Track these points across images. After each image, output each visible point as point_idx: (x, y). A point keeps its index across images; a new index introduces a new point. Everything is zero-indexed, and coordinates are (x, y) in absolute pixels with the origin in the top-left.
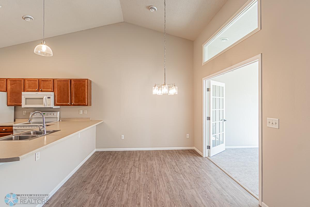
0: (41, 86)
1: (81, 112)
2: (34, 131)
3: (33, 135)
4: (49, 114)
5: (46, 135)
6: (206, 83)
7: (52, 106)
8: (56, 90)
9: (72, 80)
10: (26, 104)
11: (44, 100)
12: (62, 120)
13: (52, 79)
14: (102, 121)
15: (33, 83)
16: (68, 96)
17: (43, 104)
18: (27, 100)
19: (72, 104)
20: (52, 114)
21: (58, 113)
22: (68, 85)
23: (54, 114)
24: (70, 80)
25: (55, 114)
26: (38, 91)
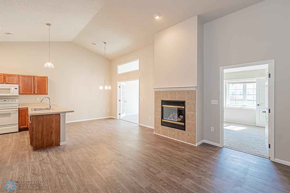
0: (7, 79)
1: (38, 99)
4: (10, 101)
6: (119, 84)
8: (21, 83)
16: (32, 87)
17: (10, 93)
19: (36, 93)
20: (13, 101)
22: (31, 80)
24: (34, 77)
25: (16, 100)
26: (3, 83)
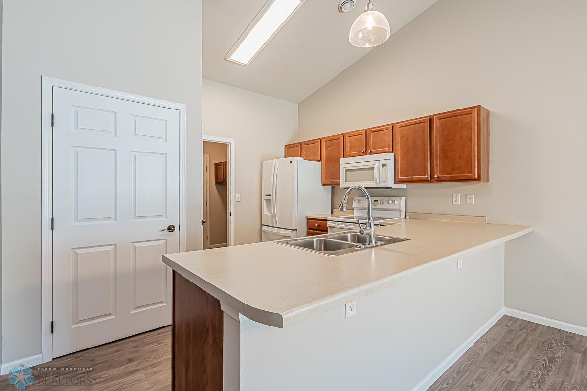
0: (371, 142)
1: (458, 200)
2: (353, 233)
3: (351, 242)
4: (385, 202)
5: (374, 247)
7: (391, 183)
8: (398, 147)
9: (435, 117)
10: (346, 181)
11: (375, 170)
12: (412, 216)
13: (390, 124)
14: (529, 227)
15: (356, 140)
16: (426, 158)
17: (373, 180)
18: (348, 173)
19: (436, 177)
20: (390, 202)
21: (403, 199)
22: (424, 132)
23: (393, 203)
24: (430, 119)
25: (396, 201)
26: (365, 154)
